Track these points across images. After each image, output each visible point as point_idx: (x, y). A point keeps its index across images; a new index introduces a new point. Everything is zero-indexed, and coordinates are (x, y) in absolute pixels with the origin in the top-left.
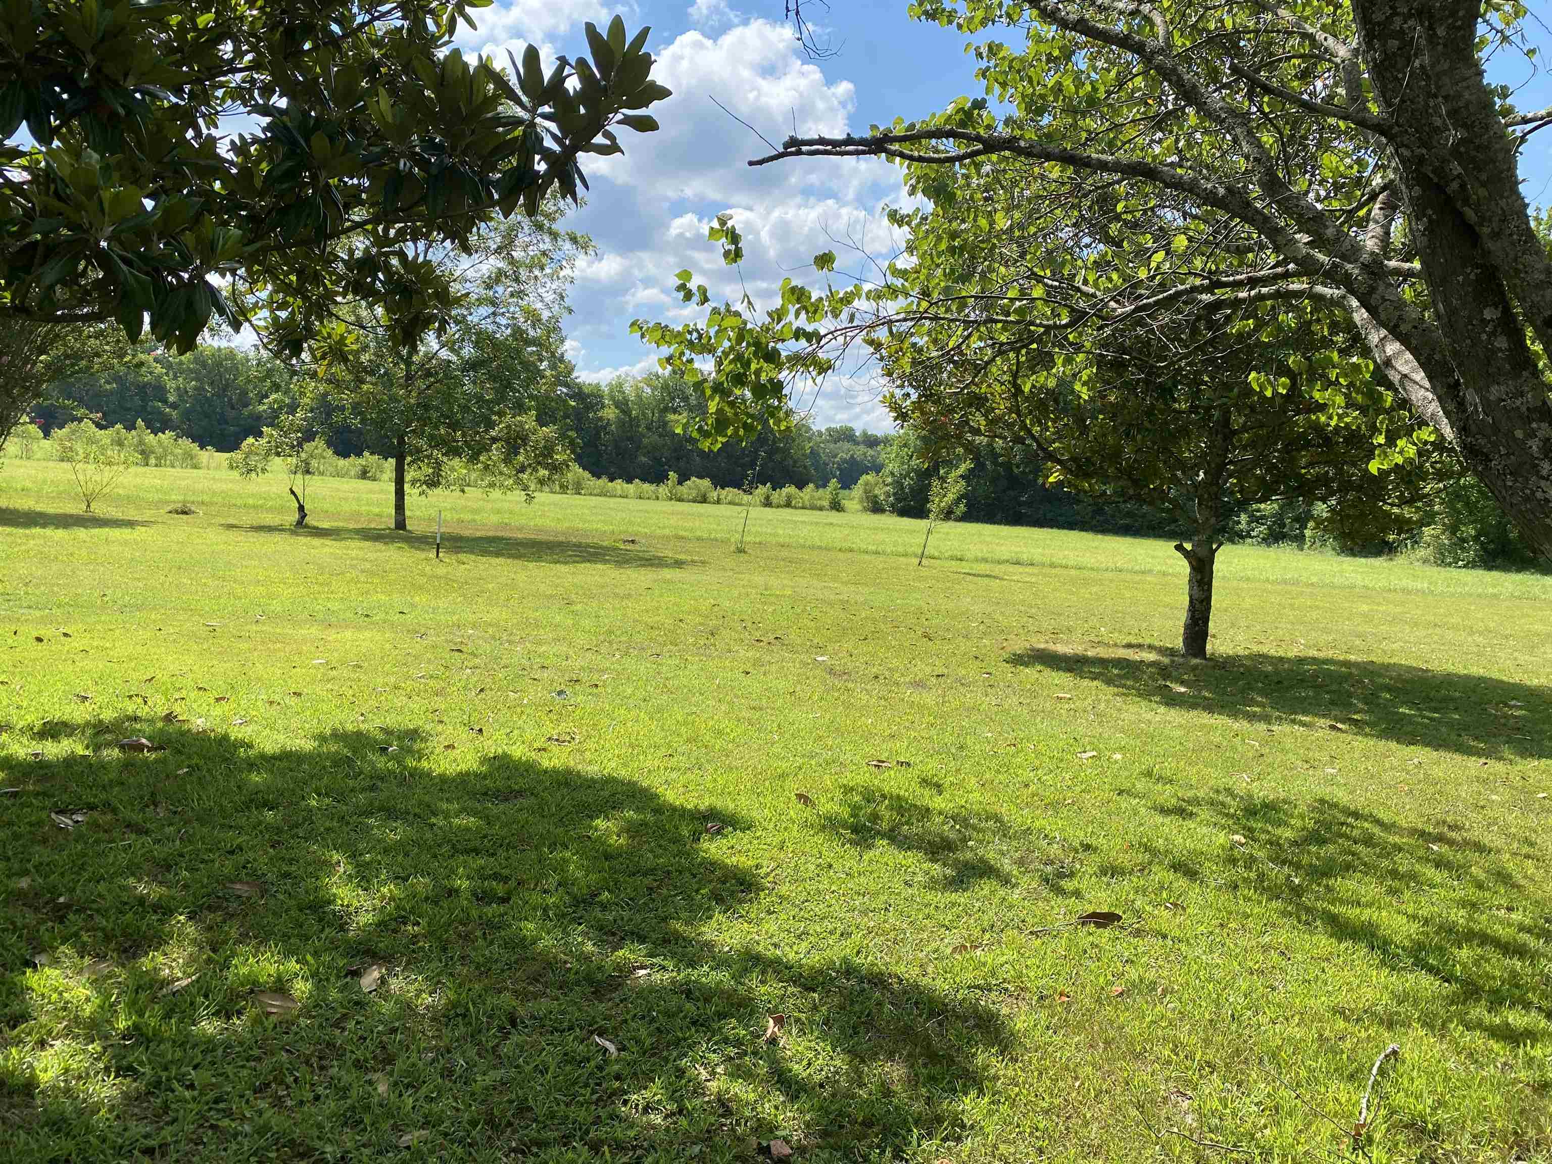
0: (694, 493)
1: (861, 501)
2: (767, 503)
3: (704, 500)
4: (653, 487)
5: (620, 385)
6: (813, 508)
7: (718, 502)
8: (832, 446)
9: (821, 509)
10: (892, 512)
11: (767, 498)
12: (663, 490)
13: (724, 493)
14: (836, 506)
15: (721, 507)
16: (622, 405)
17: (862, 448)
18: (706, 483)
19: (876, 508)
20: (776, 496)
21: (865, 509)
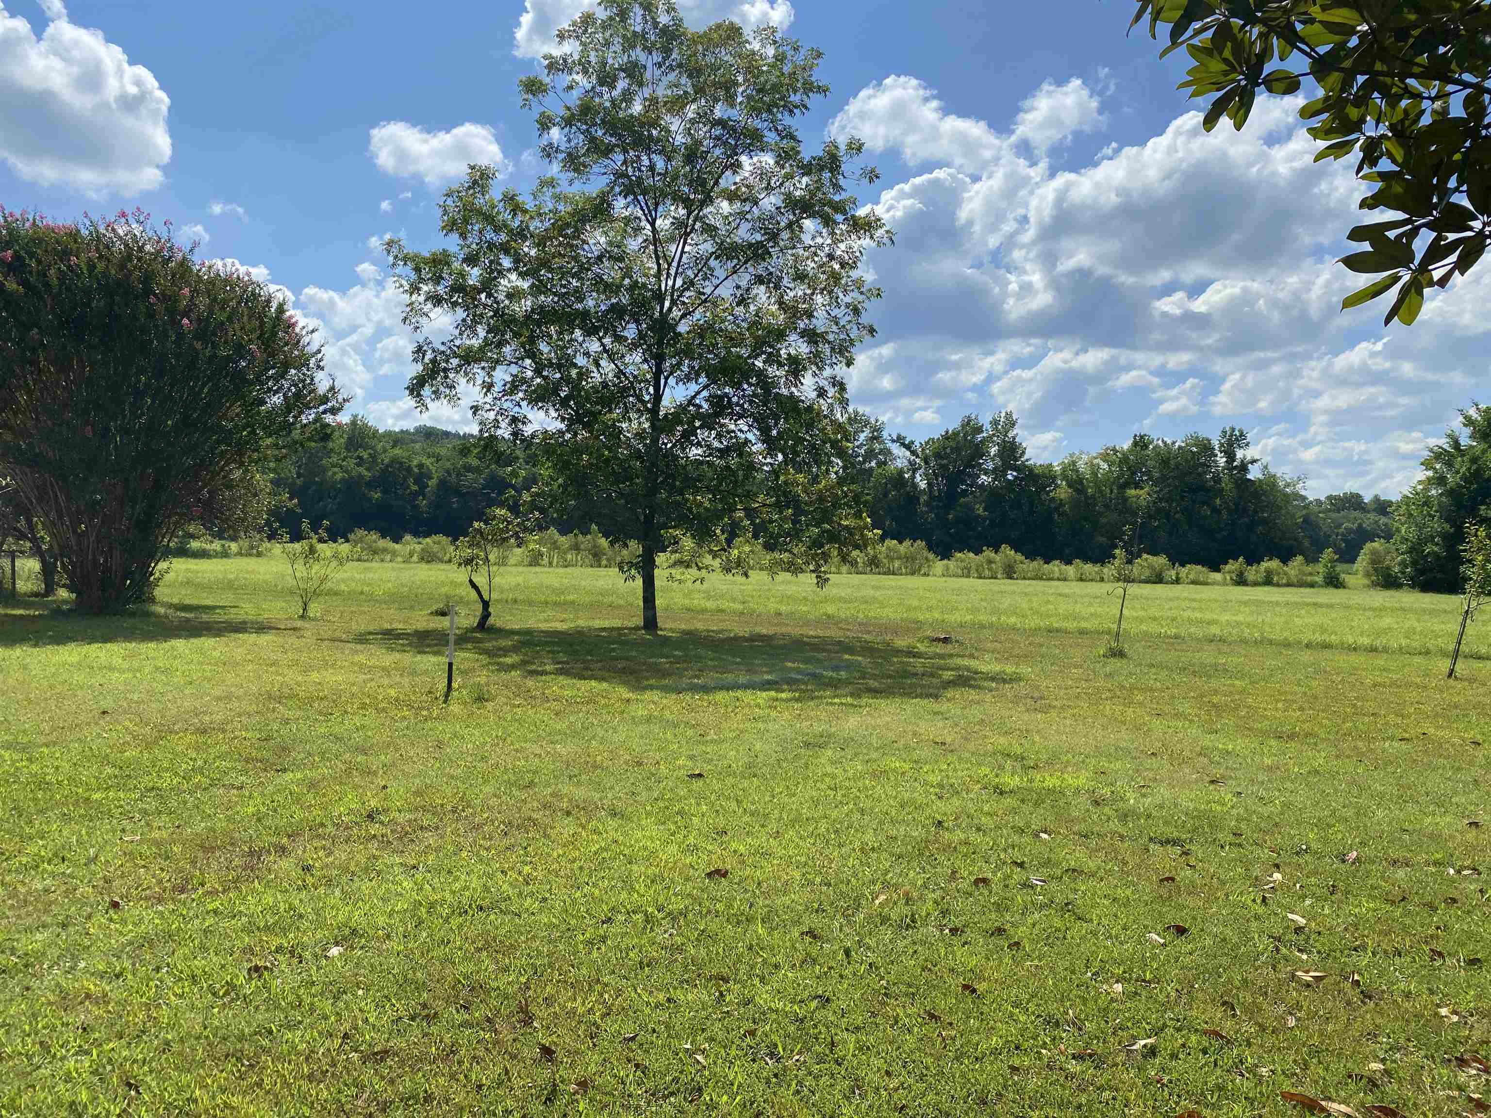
0: (1147, 573)
1: (1367, 575)
2: (1241, 581)
3: (1158, 579)
4: (1097, 568)
5: (1074, 463)
6: (1301, 584)
7: (1177, 581)
8: (1334, 515)
9: (1312, 585)
10: (1413, 587)
11: (1241, 575)
12: (1109, 570)
13: (1184, 571)
14: (1333, 582)
15: (1179, 587)
16: (1076, 483)
17: (1372, 516)
18: (1161, 561)
19: (1389, 582)
20: (1253, 573)
21: (1375, 585)
